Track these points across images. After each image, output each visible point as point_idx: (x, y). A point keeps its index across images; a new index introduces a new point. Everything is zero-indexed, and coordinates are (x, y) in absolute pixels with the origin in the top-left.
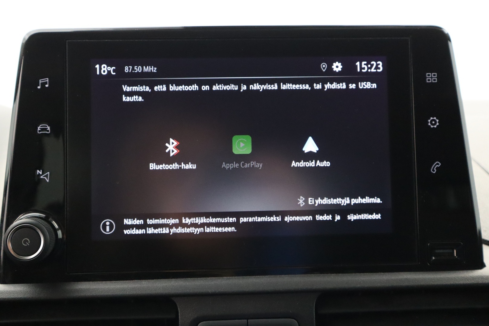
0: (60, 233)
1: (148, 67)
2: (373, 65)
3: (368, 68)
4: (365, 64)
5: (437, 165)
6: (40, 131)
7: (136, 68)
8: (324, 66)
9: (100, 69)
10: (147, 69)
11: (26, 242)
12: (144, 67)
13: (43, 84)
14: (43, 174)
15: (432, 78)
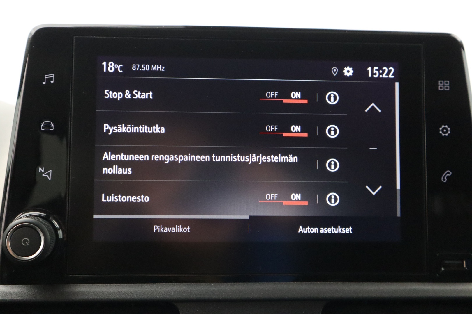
0: (60, 232)
1: (156, 66)
2: (385, 70)
3: (380, 74)
4: (376, 70)
5: (448, 174)
6: (43, 128)
7: (144, 66)
8: (335, 70)
9: (107, 66)
10: (155, 68)
11: (26, 242)
12: (152, 66)
13: (49, 80)
14: (45, 171)
15: (444, 85)
